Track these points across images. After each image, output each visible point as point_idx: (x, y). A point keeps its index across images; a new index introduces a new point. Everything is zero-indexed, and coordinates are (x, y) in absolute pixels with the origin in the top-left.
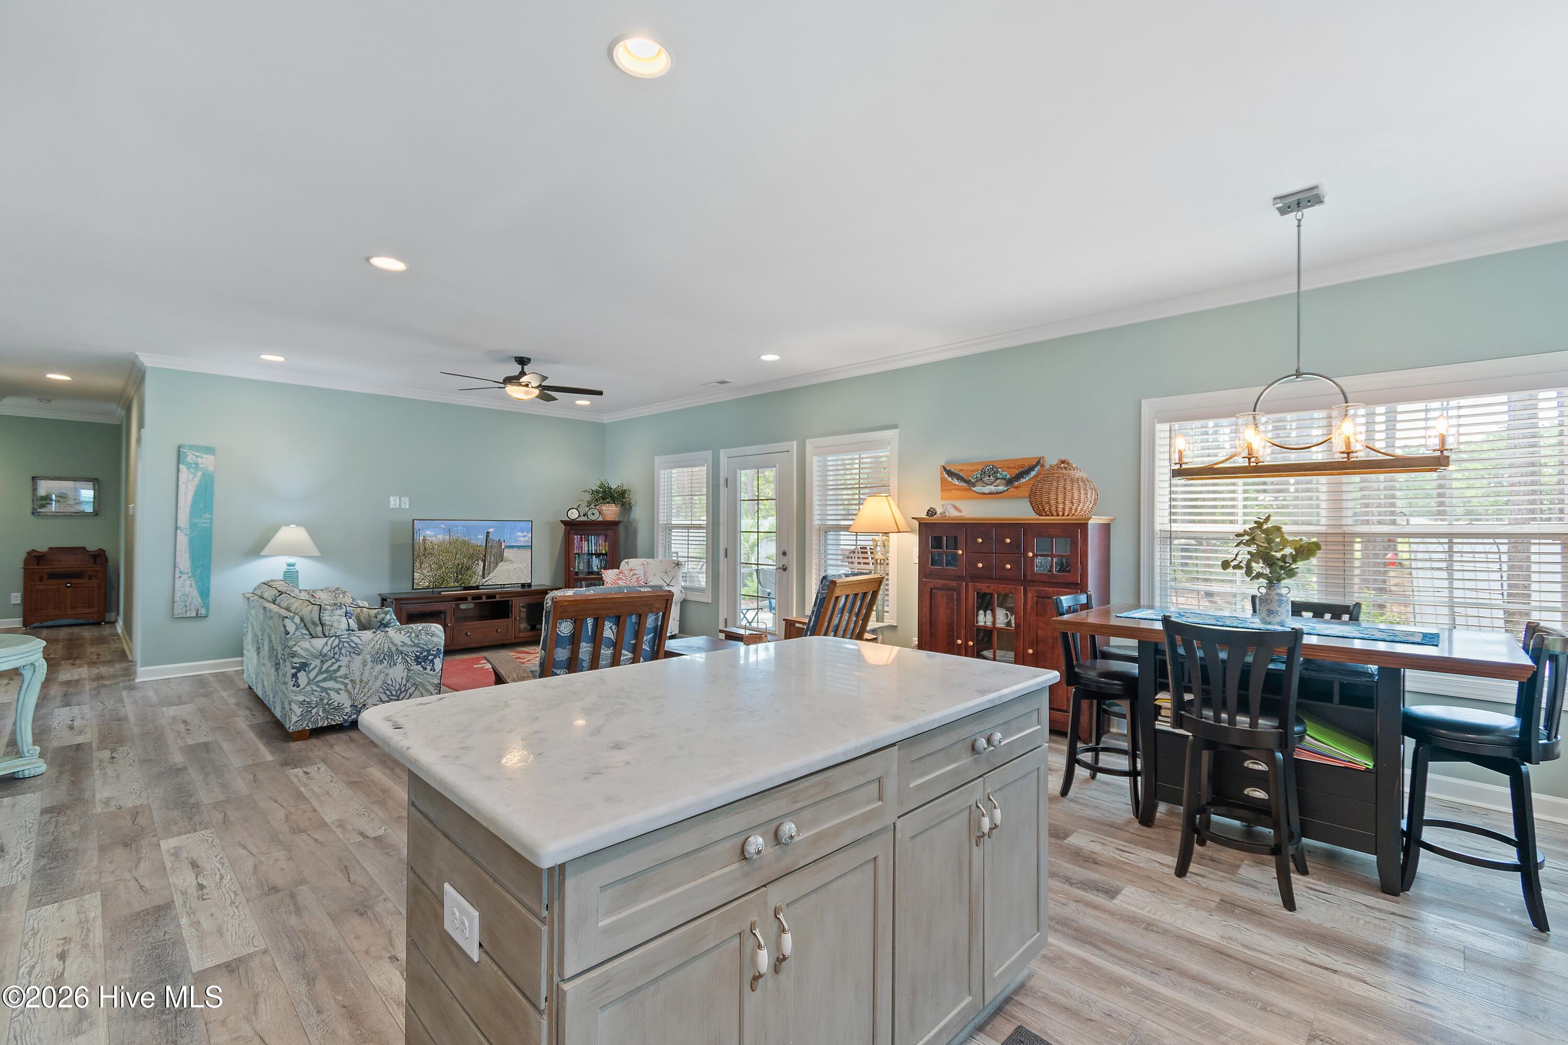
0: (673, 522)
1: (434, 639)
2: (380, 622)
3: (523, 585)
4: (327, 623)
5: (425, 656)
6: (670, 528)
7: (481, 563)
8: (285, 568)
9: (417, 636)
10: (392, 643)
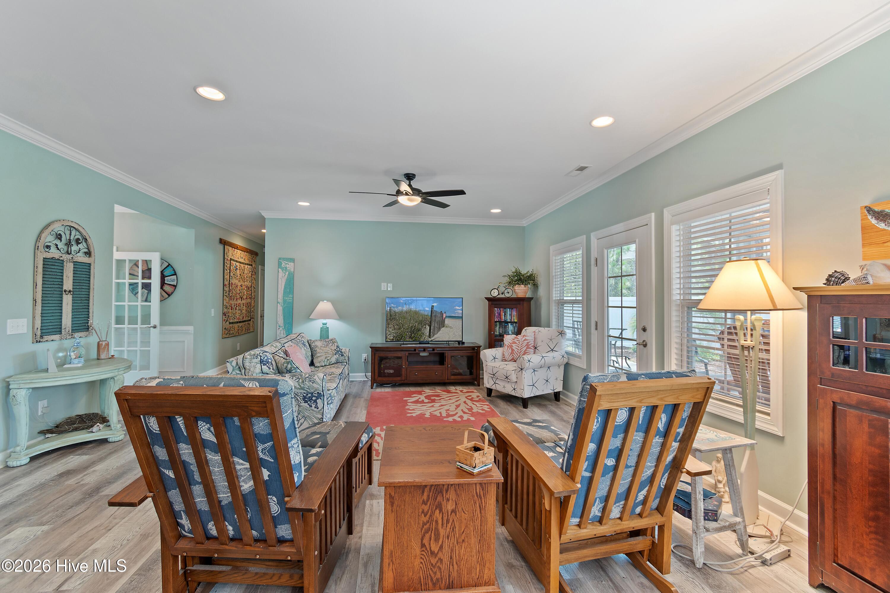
0: (565, 298)
1: (314, 385)
3: (459, 342)
4: (247, 367)
5: (310, 397)
6: (562, 303)
7: (428, 328)
8: (321, 326)
9: (303, 382)
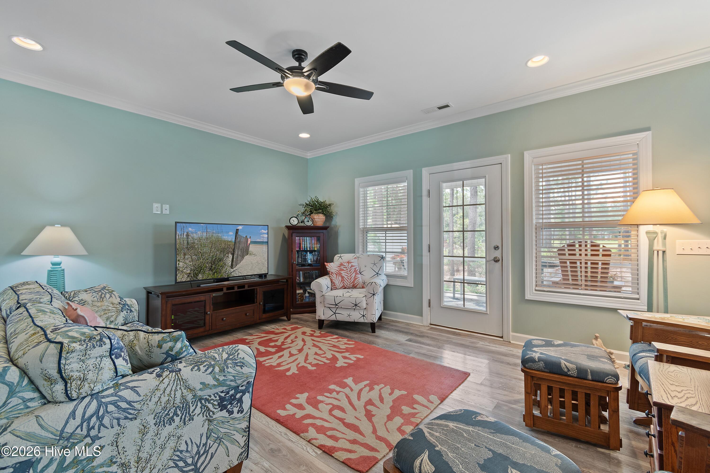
0: (368, 226)
1: (245, 370)
2: (167, 353)
5: (232, 395)
6: (366, 231)
7: (230, 256)
8: (49, 267)
9: (222, 370)
10: (188, 388)
